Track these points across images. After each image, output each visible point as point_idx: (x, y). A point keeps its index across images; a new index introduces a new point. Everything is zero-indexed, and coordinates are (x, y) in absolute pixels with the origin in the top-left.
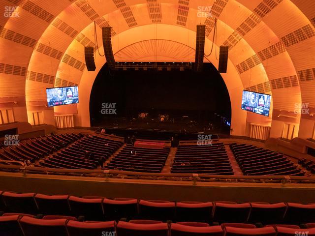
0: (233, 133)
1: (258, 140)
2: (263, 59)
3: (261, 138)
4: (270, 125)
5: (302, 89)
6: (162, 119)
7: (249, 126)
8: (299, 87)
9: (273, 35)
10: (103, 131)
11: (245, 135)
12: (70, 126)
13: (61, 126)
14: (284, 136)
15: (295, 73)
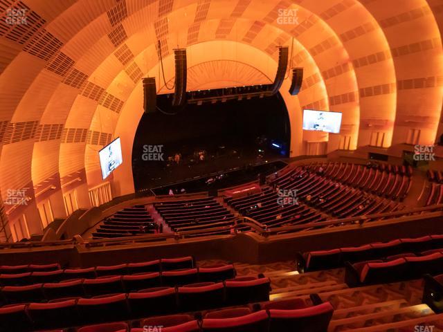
0: (292, 155)
1: (316, 157)
2: (325, 78)
3: (317, 154)
4: (326, 139)
5: (361, 104)
6: (202, 157)
7: (306, 144)
8: (358, 101)
9: (345, 54)
10: (171, 192)
11: (303, 154)
12: (107, 201)
13: (95, 204)
14: (341, 148)
15: (356, 90)
